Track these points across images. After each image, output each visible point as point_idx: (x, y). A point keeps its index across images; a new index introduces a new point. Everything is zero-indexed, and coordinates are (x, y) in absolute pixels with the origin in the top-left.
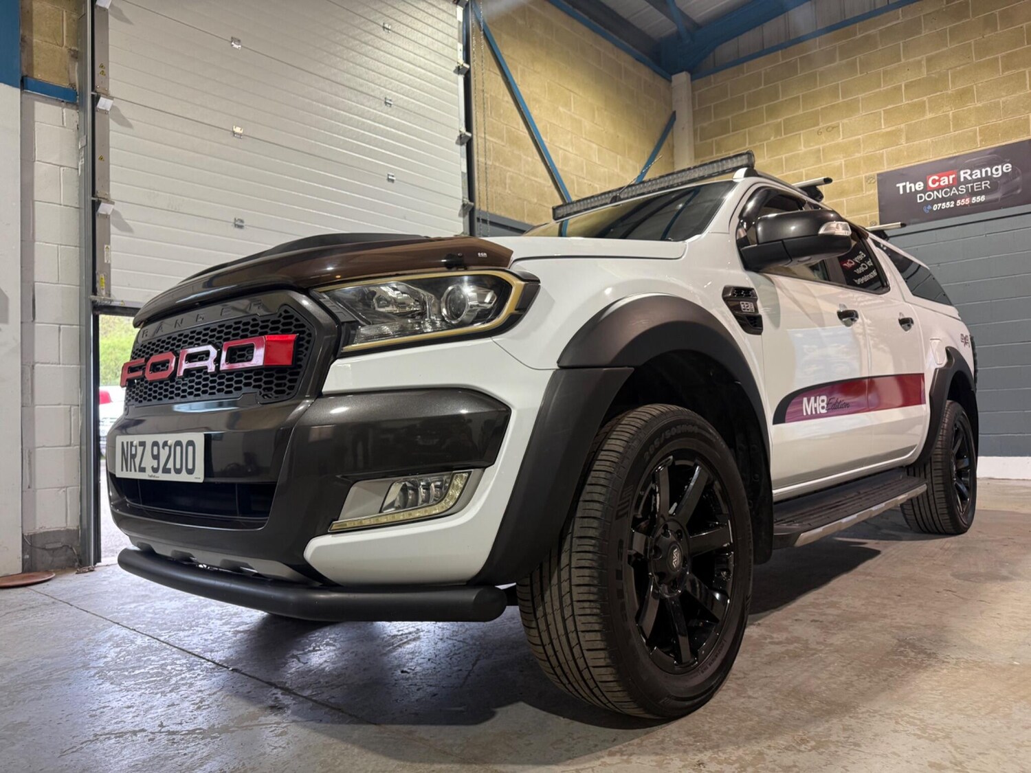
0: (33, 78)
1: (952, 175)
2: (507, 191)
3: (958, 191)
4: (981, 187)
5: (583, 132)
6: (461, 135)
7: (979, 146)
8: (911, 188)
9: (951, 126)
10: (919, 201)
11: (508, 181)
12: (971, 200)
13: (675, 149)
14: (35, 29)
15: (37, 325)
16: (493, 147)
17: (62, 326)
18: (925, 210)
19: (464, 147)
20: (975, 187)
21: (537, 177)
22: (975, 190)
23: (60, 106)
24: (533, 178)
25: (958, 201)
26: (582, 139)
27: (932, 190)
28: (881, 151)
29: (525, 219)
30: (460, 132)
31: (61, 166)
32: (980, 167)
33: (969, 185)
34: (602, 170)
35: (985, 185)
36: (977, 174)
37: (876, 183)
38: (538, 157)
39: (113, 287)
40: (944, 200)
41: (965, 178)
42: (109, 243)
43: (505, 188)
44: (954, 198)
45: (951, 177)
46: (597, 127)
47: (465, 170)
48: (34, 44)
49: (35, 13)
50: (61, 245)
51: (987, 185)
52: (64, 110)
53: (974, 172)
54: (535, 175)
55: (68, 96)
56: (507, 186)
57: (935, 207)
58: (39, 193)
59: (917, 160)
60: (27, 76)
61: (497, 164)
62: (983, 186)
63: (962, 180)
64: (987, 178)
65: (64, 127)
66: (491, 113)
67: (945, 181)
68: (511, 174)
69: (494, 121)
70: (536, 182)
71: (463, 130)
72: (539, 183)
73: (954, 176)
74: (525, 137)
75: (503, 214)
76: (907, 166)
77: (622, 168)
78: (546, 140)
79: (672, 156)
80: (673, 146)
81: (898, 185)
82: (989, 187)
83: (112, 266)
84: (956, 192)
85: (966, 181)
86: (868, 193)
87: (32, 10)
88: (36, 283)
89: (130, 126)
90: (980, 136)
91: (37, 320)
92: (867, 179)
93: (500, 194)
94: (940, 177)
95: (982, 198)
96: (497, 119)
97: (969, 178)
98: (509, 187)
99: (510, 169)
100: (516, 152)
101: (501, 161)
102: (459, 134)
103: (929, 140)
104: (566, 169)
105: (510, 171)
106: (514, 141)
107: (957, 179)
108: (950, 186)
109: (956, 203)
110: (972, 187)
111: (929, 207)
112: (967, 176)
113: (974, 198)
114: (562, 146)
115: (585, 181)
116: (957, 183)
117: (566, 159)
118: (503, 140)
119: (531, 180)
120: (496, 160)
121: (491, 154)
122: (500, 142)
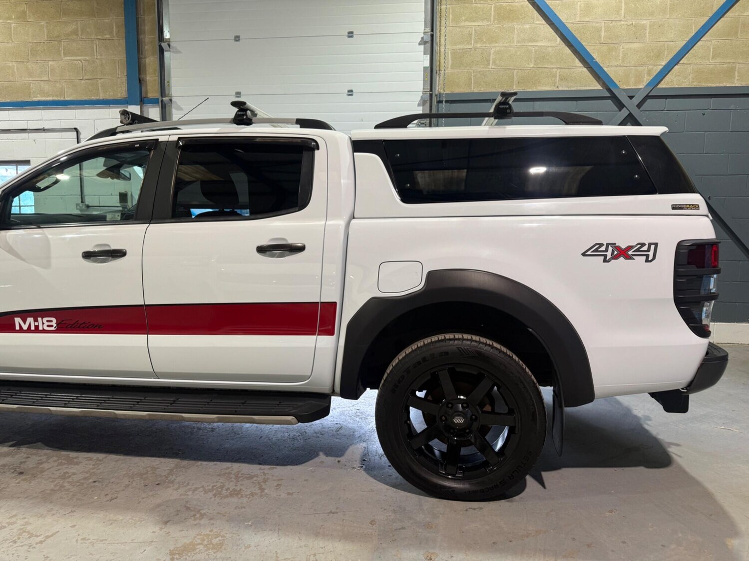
0: (148, 98)
2: (491, 66)
6: (424, 36)
11: (492, 57)
14: (147, 72)
16: (475, 30)
19: (427, 45)
21: (537, 41)
24: (530, 44)
29: (514, 87)
43: (489, 64)
48: (147, 81)
49: (147, 64)
54: (535, 41)
56: (491, 62)
60: (145, 97)
61: (479, 45)
68: (498, 49)
69: (479, 5)
70: (533, 46)
72: (541, 47)
74: (522, 6)
75: (483, 90)
87: (146, 64)
93: (480, 72)
98: (494, 62)
99: (497, 45)
100: (507, 25)
101: (485, 40)
105: (495, 47)
106: (506, 15)
117: (589, 8)
118: (489, 20)
119: (527, 47)
120: (476, 42)
121: (471, 38)
122: (485, 23)
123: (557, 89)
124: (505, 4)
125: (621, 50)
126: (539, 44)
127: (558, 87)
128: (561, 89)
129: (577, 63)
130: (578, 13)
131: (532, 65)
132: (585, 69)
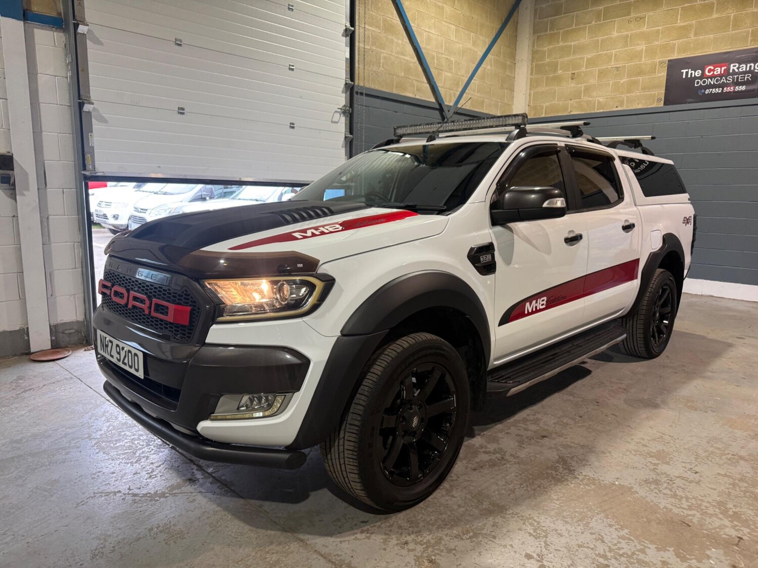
0: (31, 10)
1: (724, 67)
2: (381, 68)
3: (726, 80)
4: (744, 79)
5: (445, 17)
6: (346, 29)
7: (749, 45)
8: (691, 74)
9: (731, 26)
10: (696, 85)
11: (382, 61)
12: (734, 88)
13: (519, 24)
15: (48, 190)
16: (371, 34)
17: (64, 190)
18: (699, 93)
19: (348, 38)
20: (740, 78)
21: (405, 55)
22: (739, 81)
23: (52, 30)
24: (401, 57)
25: (725, 89)
26: (443, 22)
27: (708, 78)
28: (674, 42)
29: (394, 90)
30: (346, 26)
31: (56, 76)
32: (746, 62)
33: (736, 76)
34: (458, 46)
35: (748, 77)
36: (743, 67)
37: (667, 67)
38: (406, 40)
39: (96, 163)
40: (714, 86)
41: (733, 70)
42: (92, 132)
44: (722, 86)
45: (723, 69)
46: (456, 11)
47: (348, 56)
50: (60, 133)
51: (749, 77)
52: (55, 33)
53: (741, 66)
54: (404, 55)
55: (56, 23)
56: (381, 65)
57: (707, 92)
58: (43, 97)
59: (700, 52)
60: (27, 10)
61: (374, 48)
62: (746, 78)
63: (731, 71)
64: (750, 72)
65: (55, 46)
66: (371, 7)
67: (718, 71)
68: (385, 55)
69: (374, 14)
70: (404, 59)
71: (348, 25)
72: (407, 60)
73: (725, 68)
74: (397, 23)
75: (377, 87)
76: (692, 56)
77: (474, 43)
78: (413, 25)
79: (516, 30)
80: (518, 23)
81: (682, 71)
82: (750, 79)
83: (95, 148)
84: (725, 81)
85: (734, 73)
86: (659, 75)
88: (45, 162)
89: (101, 44)
90: (752, 36)
91: (48, 187)
92: (661, 63)
93: (375, 71)
94: (715, 68)
95: (743, 88)
96: (375, 11)
97: (737, 70)
98: (383, 66)
99: (384, 51)
100: (390, 37)
101: (377, 45)
102: (344, 28)
103: (712, 36)
104: (428, 47)
105: (383, 53)
106: (389, 28)
107: (727, 70)
108: (721, 76)
109: (723, 89)
110: (738, 78)
111: (703, 91)
112: (735, 68)
113: (737, 87)
114: (426, 29)
115: (444, 56)
116: (727, 73)
117: (429, 39)
118: (379, 28)
119: (400, 58)
120: (372, 45)
121: (369, 40)
122: (377, 30)
123: (414, 97)
124: (388, 19)
125: (443, 76)
126: (406, 58)
127: (415, 96)
128: (417, 97)
129: (425, 80)
130: (425, 41)
131: (403, 74)
132: (428, 85)
